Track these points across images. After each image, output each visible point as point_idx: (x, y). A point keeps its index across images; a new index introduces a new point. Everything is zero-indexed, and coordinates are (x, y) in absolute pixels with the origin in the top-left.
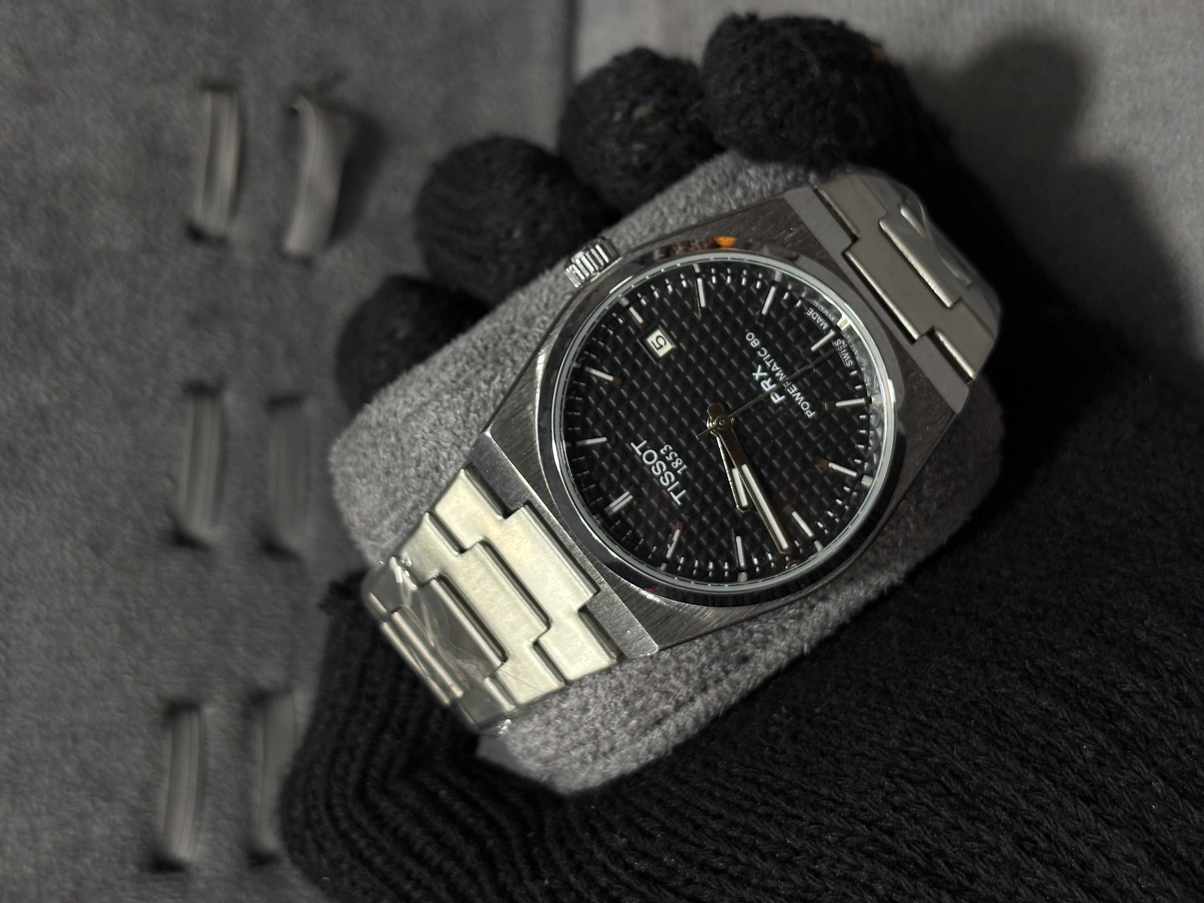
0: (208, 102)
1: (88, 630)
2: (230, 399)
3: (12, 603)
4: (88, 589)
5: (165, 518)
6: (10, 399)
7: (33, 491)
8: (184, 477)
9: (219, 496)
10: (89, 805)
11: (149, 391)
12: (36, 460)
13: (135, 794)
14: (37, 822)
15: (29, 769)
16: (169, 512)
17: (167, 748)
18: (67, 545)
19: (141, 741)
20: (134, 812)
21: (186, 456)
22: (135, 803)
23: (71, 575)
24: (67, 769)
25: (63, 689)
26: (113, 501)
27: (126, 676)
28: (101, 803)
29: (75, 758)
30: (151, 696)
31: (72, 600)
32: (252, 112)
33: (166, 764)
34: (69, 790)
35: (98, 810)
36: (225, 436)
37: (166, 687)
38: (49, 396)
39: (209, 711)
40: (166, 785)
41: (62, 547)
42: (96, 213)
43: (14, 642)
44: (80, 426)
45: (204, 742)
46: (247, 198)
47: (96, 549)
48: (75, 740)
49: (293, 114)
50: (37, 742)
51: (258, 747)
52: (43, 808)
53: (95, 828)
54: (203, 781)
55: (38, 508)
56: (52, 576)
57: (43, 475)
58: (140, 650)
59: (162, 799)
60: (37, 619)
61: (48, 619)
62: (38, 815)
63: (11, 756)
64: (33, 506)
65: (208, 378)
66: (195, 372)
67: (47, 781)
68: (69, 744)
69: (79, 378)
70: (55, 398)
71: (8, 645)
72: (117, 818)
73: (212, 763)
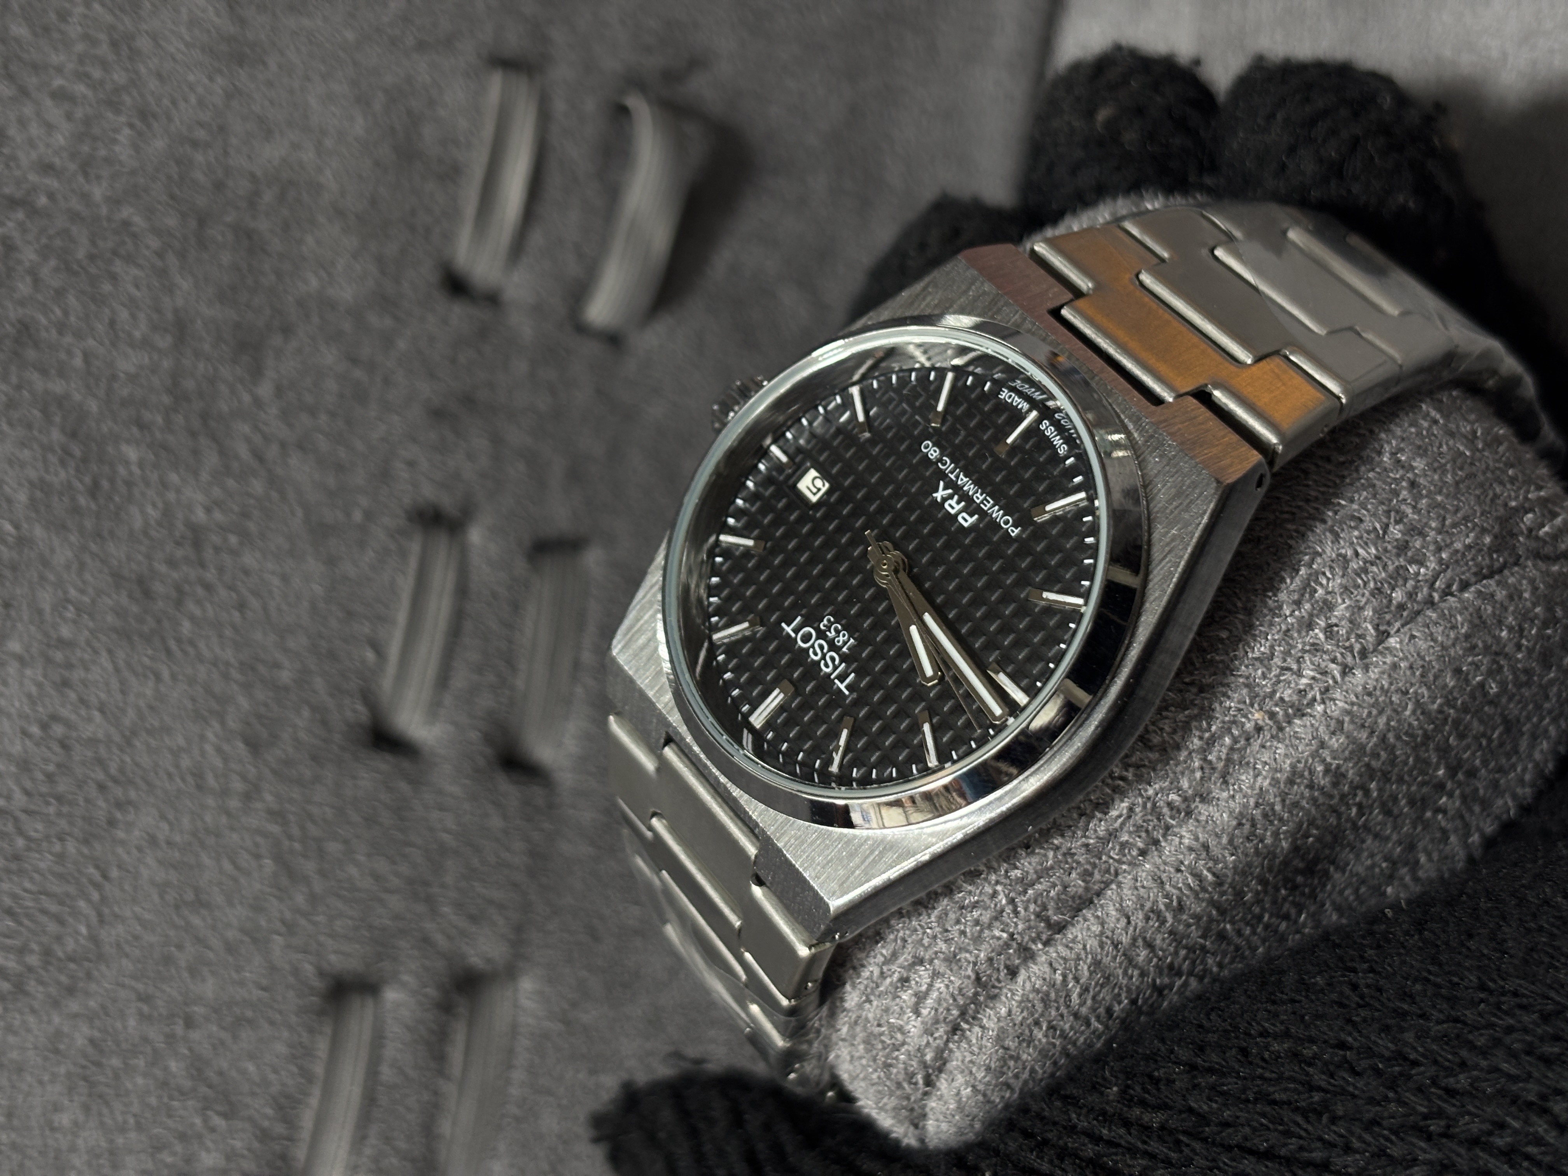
0: (496, 83)
1: (227, 866)
2: (475, 535)
3: (119, 815)
4: (234, 804)
5: (360, 707)
6: (150, 510)
7: (168, 652)
8: (394, 651)
9: (443, 680)
10: (198, 1121)
11: (358, 516)
12: (179, 603)
13: (269, 1111)
14: (120, 1141)
15: (116, 1062)
16: (368, 697)
17: (322, 1046)
18: (210, 735)
19: (286, 1034)
20: (264, 1136)
21: (402, 617)
22: (266, 1124)
23: (211, 781)
24: (174, 1065)
25: (180, 947)
26: (285, 676)
27: (276, 937)
28: (218, 1121)
29: (186, 1052)
30: (308, 969)
31: (208, 818)
32: (559, 106)
33: (319, 1069)
34: (171, 1098)
35: (213, 1130)
36: (462, 591)
37: (333, 958)
38: (208, 510)
39: (392, 995)
40: (314, 1101)
41: (202, 738)
42: (310, 240)
43: (114, 873)
44: (249, 559)
45: (378, 1040)
46: (537, 238)
47: (254, 746)
48: (189, 1023)
49: (622, 112)
50: (132, 1022)
51: (456, 1055)
52: (132, 1121)
53: (204, 1154)
54: (370, 1100)
55: (173, 676)
56: (183, 780)
57: (186, 627)
58: (300, 899)
59: (307, 1120)
60: (153, 841)
61: (169, 843)
62: (123, 1129)
63: (92, 1041)
64: (166, 674)
65: (448, 502)
66: (429, 493)
67: (140, 1081)
68: (179, 1030)
69: (257, 486)
70: (218, 516)
71: (105, 877)
72: (238, 1144)
73: (386, 1073)
